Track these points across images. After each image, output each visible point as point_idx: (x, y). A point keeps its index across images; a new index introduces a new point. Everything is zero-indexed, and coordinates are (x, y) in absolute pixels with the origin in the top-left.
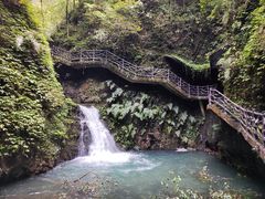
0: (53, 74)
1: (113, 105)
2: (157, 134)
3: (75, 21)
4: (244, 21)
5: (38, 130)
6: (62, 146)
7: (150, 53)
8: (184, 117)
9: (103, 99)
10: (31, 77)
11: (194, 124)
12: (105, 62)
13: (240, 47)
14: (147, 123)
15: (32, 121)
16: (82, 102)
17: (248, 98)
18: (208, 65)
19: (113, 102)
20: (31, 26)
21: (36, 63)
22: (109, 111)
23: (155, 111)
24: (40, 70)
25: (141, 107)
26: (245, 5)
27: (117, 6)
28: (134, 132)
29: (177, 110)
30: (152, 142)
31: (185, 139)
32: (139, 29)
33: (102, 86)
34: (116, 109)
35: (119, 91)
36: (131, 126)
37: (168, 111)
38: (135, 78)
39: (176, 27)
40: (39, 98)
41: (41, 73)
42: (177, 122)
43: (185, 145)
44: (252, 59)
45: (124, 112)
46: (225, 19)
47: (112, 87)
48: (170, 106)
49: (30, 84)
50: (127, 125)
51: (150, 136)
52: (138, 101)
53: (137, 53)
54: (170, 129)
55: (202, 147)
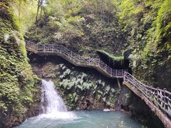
0: (27, 59)
1: (64, 80)
2: (91, 99)
3: (41, 26)
4: (143, 34)
5: (14, 96)
6: (29, 107)
7: (88, 48)
8: (108, 88)
9: (58, 76)
10: (12, 60)
11: (114, 94)
12: (60, 53)
13: (142, 49)
14: (85, 93)
15: (11, 90)
16: (43, 78)
17: (146, 79)
18: (123, 58)
19: (64, 78)
20: (15, 28)
21: (16, 51)
22: (61, 84)
23: (90, 85)
24: (18, 56)
25: (82, 82)
26: (143, 26)
27: (69, 20)
28: (76, 98)
29: (104, 84)
30: (88, 105)
31: (109, 103)
32: (82, 34)
33: (57, 67)
34: (66, 83)
35: (68, 71)
36: (75, 94)
37: (98, 85)
38: (79, 63)
39: (104, 34)
40: (16, 74)
41: (19, 58)
42: (104, 92)
43: (109, 107)
44: (149, 56)
45: (71, 85)
46: (133, 32)
47: (63, 68)
48: (100, 81)
49: (11, 65)
50: (72, 93)
51: (87, 101)
52: (80, 78)
53: (80, 48)
54: (99, 96)
55: (119, 108)
